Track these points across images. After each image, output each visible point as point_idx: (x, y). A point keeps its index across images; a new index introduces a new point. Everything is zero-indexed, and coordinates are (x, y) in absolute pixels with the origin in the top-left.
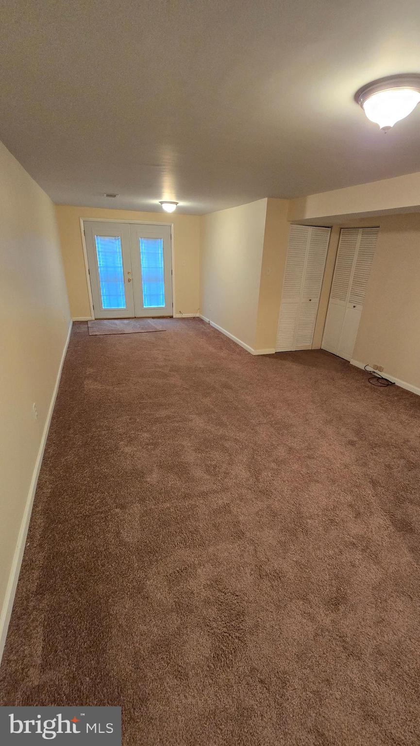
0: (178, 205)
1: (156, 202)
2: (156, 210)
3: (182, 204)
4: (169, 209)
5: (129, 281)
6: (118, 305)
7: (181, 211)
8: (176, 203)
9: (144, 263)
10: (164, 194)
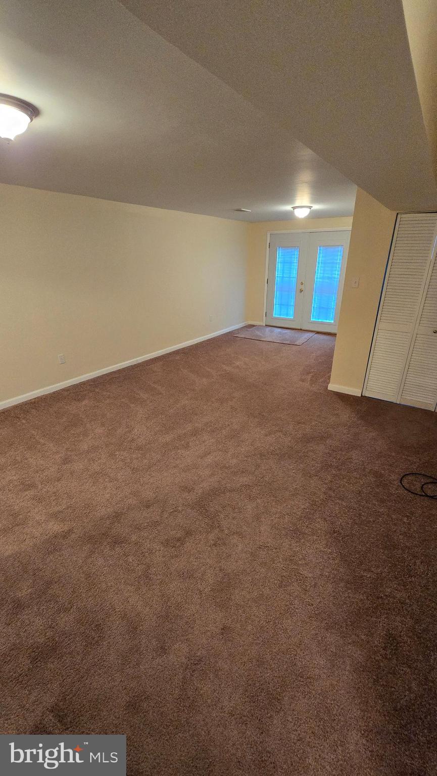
0: (312, 208)
1: (288, 208)
2: (288, 217)
3: (317, 207)
4: (301, 214)
5: (301, 291)
6: (287, 315)
7: (316, 216)
8: (310, 207)
9: (319, 274)
10: (297, 198)
